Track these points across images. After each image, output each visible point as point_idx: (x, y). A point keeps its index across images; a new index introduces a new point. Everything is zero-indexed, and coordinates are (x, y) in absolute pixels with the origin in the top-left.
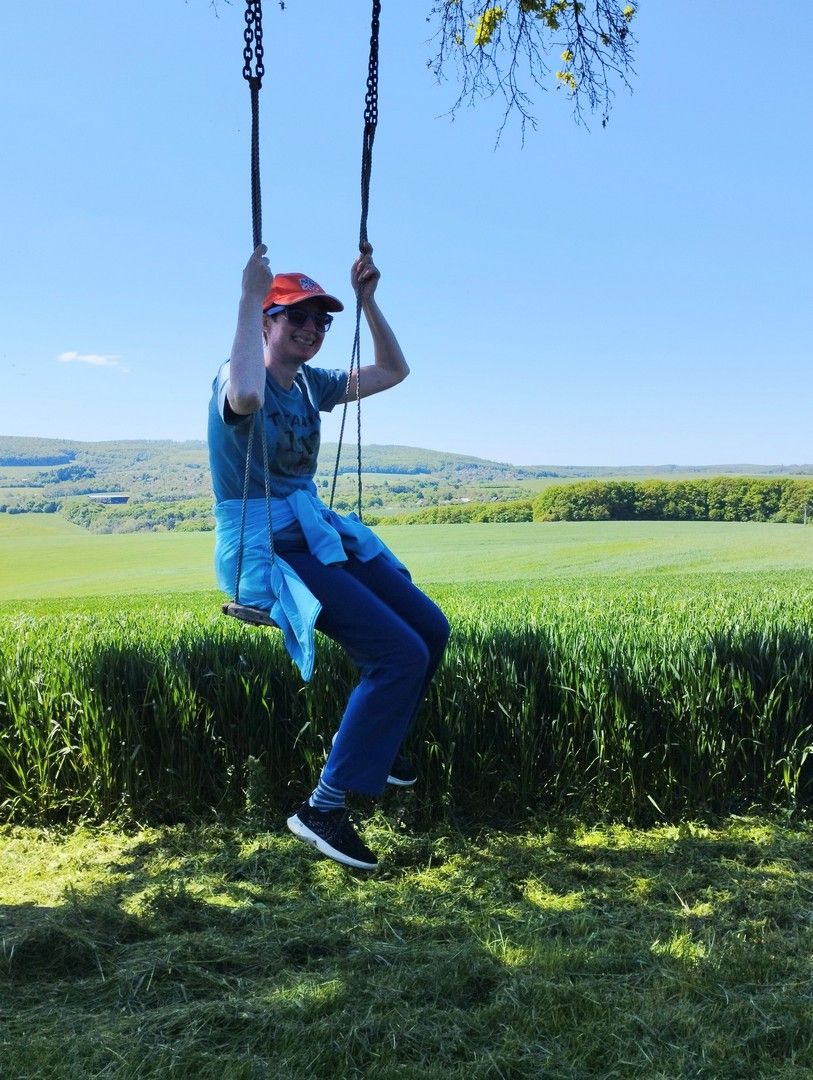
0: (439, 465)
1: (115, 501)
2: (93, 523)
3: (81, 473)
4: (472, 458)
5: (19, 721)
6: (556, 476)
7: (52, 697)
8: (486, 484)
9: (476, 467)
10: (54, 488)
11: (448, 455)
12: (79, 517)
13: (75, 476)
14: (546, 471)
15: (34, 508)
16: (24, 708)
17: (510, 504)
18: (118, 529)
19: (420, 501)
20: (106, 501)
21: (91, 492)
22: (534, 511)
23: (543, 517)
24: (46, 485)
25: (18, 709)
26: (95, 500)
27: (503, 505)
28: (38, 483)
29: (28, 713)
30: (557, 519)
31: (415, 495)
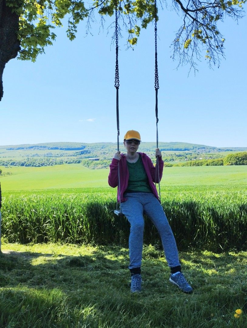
0: (192, 148)
1: (96, 160)
2: (90, 166)
3: (87, 152)
4: (203, 146)
5: (71, 220)
6: (231, 150)
7: (78, 214)
8: (208, 154)
9: (204, 148)
10: (80, 156)
11: (195, 145)
12: (86, 165)
13: (85, 153)
14: (228, 149)
15: (74, 162)
16: (72, 217)
17: (216, 160)
18: (96, 168)
19: (186, 159)
20: (93, 160)
21: (89, 157)
22: (224, 162)
23: (227, 164)
24: (77, 156)
25: (70, 217)
26: (90, 160)
27: (213, 160)
28: (75, 155)
29: (72, 218)
30: (232, 164)
31: (185, 157)
